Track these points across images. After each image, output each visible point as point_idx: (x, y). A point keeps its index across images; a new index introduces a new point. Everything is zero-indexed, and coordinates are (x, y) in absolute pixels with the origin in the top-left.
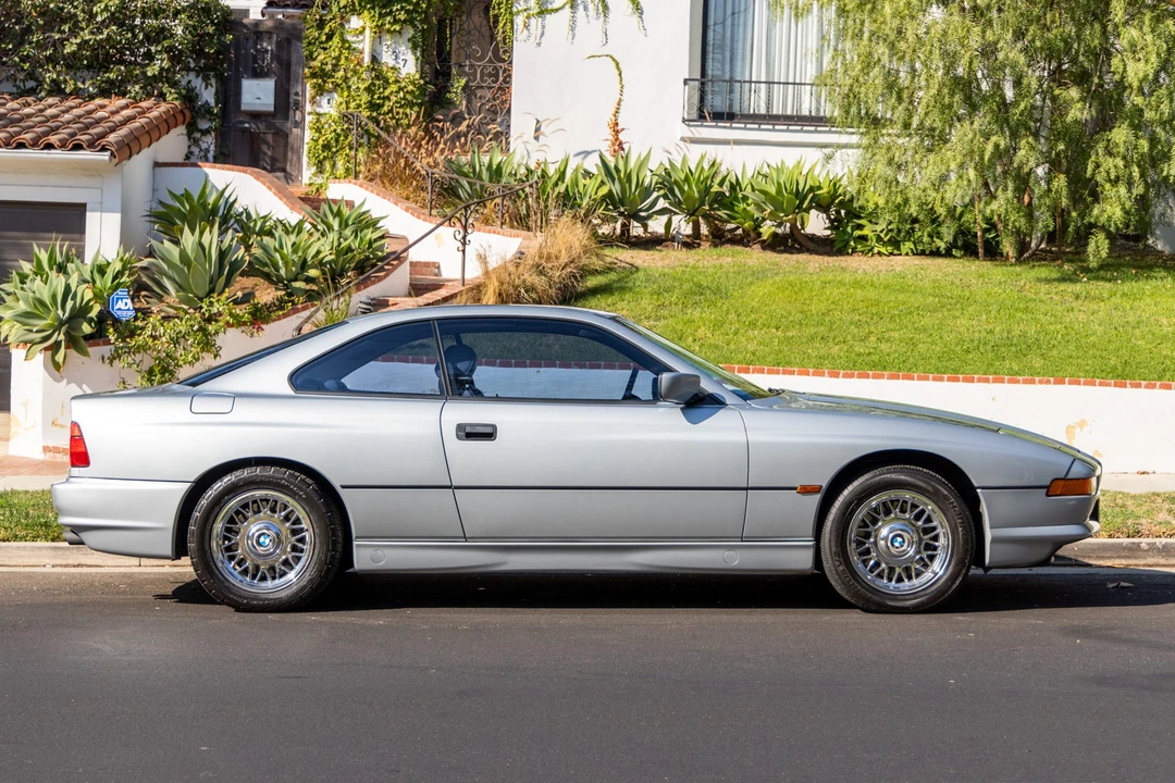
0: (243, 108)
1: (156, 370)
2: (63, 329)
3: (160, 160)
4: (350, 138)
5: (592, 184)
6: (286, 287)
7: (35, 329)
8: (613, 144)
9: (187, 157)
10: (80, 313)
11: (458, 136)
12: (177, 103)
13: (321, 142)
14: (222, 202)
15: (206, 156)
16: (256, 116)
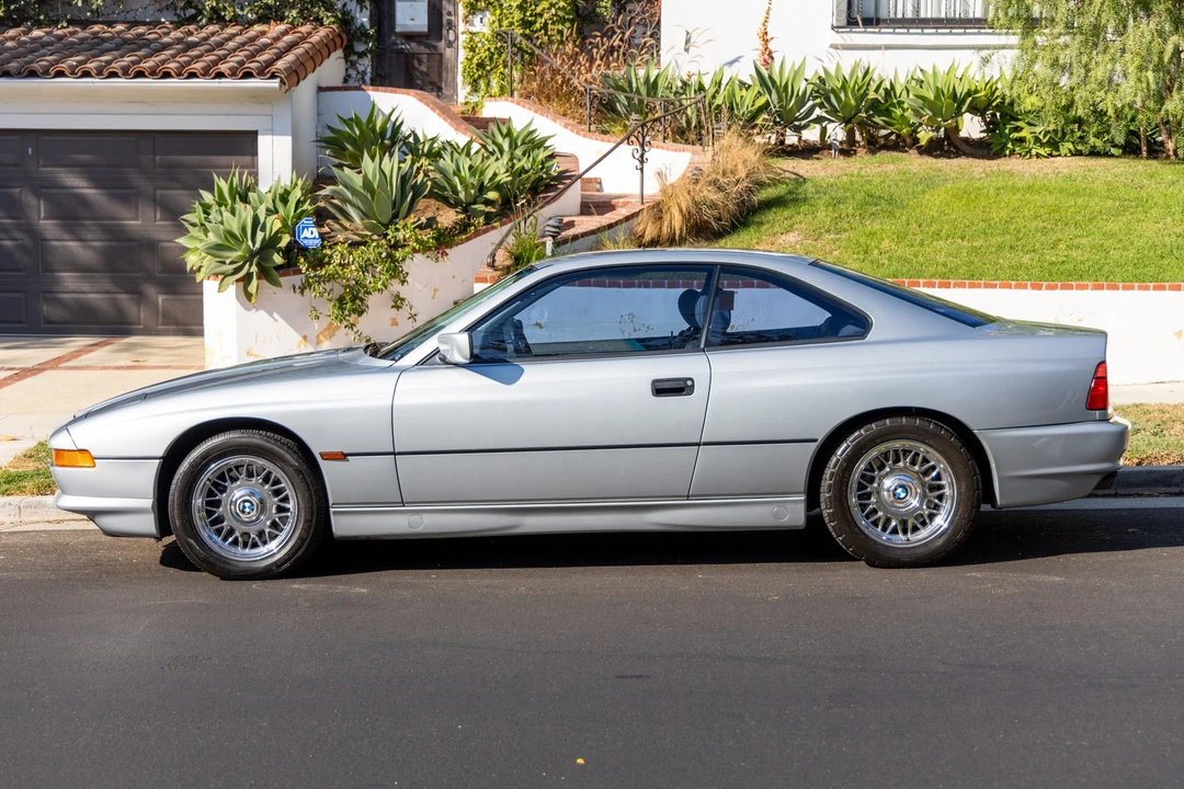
0: (398, 30)
1: (347, 298)
2: (255, 260)
3: (324, 85)
4: (504, 55)
5: (749, 96)
6: (465, 210)
7: (228, 261)
8: (763, 54)
9: (346, 81)
10: (270, 244)
11: (611, 50)
12: (334, 26)
13: (475, 61)
14: (389, 125)
15: (363, 79)
16: (410, 37)
